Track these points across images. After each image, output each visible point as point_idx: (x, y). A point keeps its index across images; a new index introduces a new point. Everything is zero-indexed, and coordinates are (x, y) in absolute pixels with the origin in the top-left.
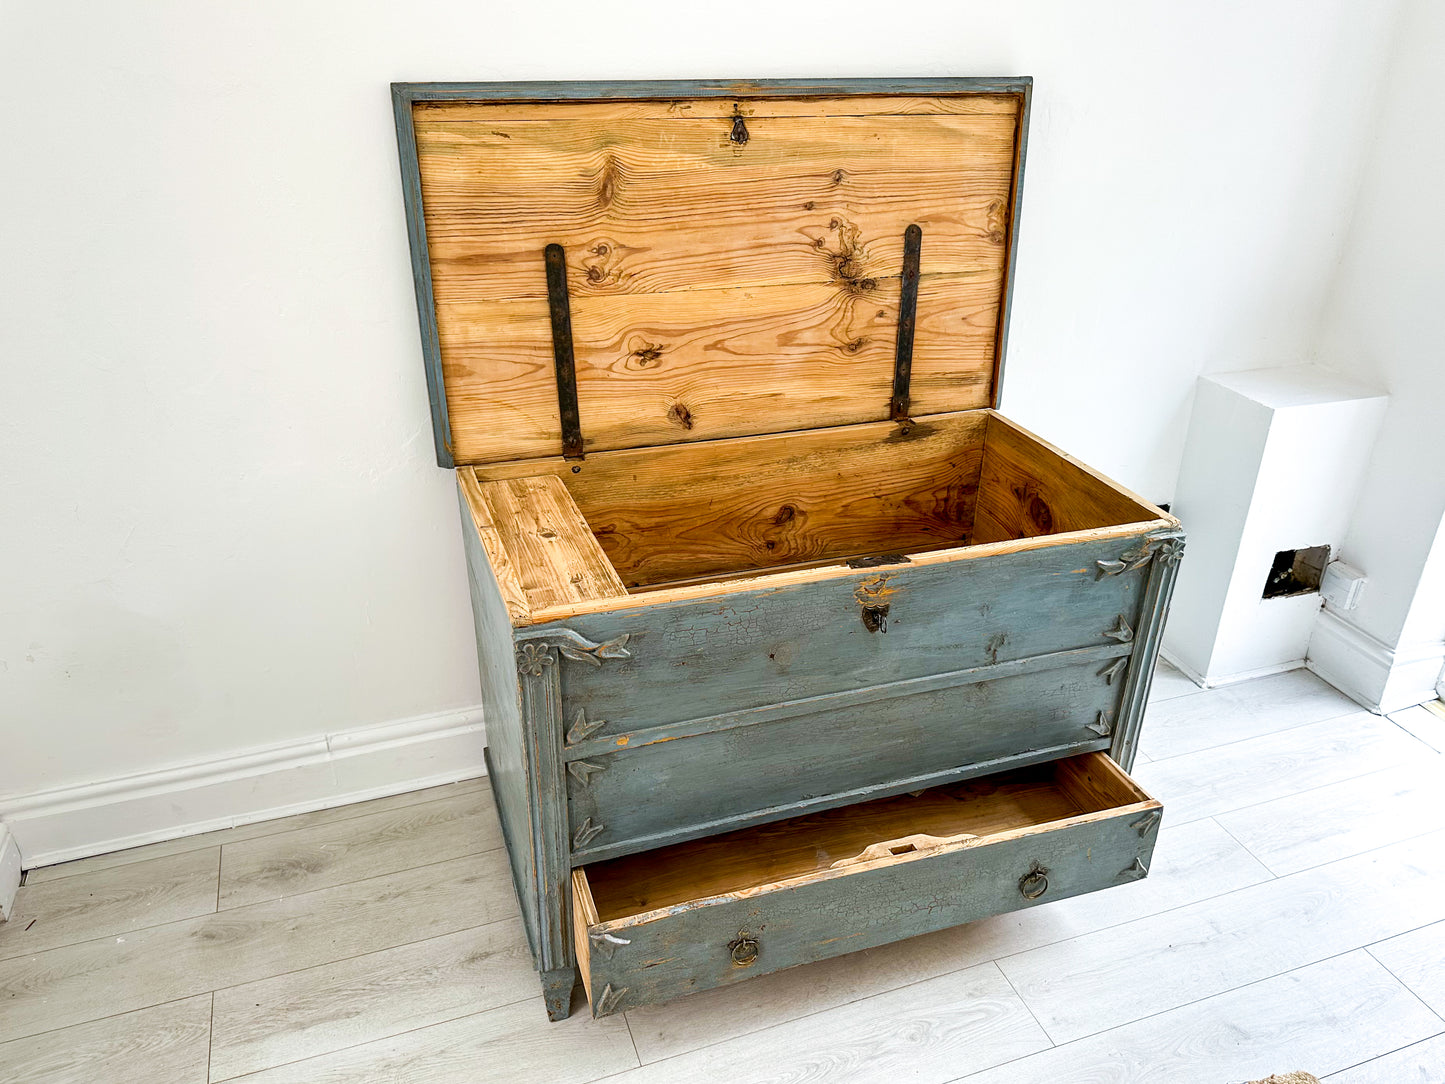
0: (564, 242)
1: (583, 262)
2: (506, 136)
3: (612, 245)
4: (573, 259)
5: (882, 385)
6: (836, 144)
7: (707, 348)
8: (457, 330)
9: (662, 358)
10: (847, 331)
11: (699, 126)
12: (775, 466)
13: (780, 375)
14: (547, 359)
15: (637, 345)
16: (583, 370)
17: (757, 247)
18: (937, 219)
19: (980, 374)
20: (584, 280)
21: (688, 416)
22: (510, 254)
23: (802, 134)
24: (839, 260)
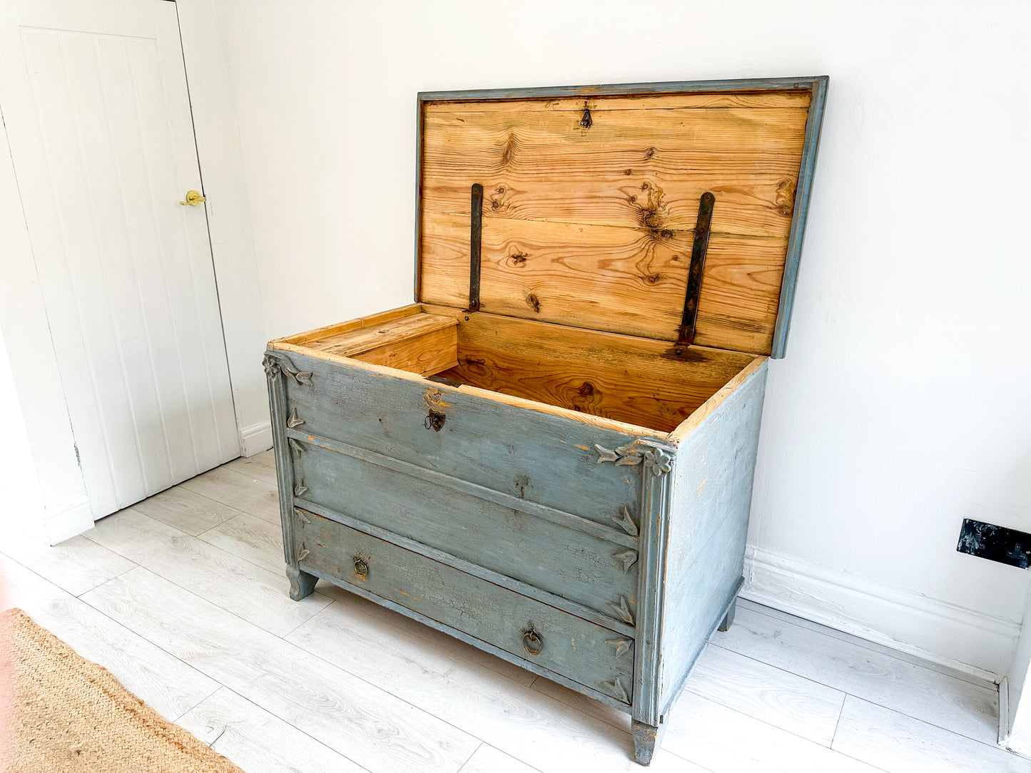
0: (484, 184)
1: (491, 196)
2: (463, 121)
3: (507, 188)
4: (487, 194)
5: (673, 314)
6: (651, 129)
7: (553, 261)
8: (430, 227)
9: (527, 262)
10: (648, 266)
11: (563, 116)
12: (580, 351)
13: (598, 289)
14: (467, 250)
15: (514, 252)
16: (485, 261)
17: (590, 198)
18: (729, 190)
19: (763, 324)
20: (490, 207)
21: (537, 303)
22: (457, 188)
23: (628, 122)
24: (646, 213)
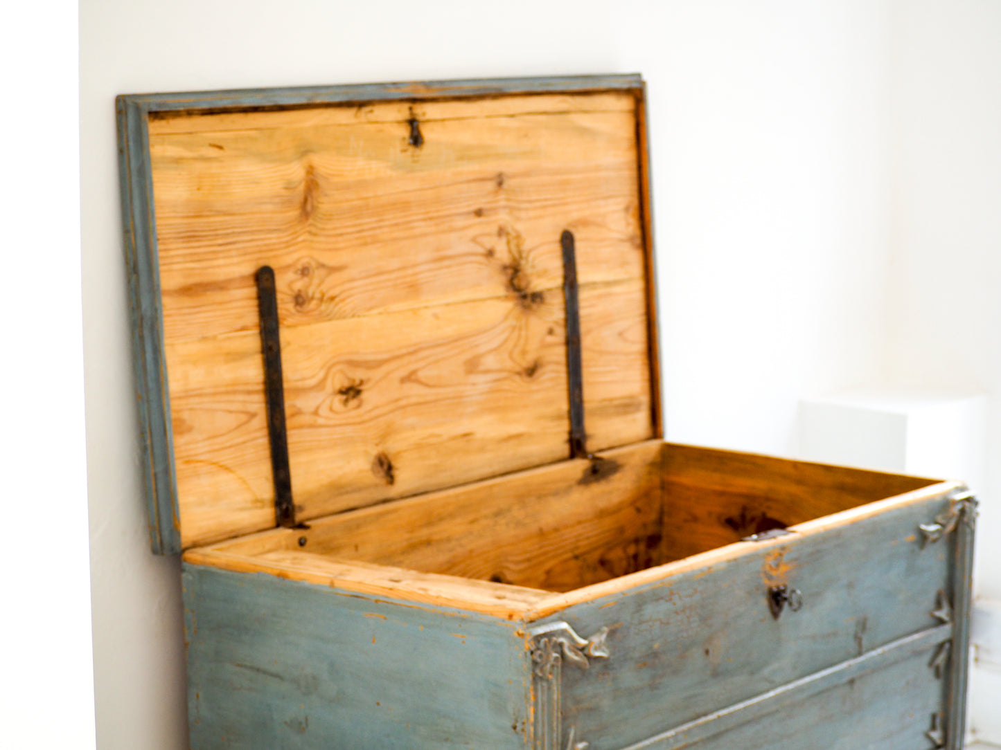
0: (273, 264)
1: (290, 285)
2: (220, 148)
3: (314, 264)
4: (282, 283)
5: (559, 417)
6: (495, 146)
7: (402, 381)
9: (364, 396)
10: (524, 353)
11: (382, 131)
12: (484, 522)
13: (469, 410)
14: (258, 404)
15: (340, 382)
16: (292, 416)
17: (438, 260)
18: (586, 223)
20: (292, 307)
21: (390, 467)
22: (223, 281)
23: (467, 137)
24: (510, 271)
